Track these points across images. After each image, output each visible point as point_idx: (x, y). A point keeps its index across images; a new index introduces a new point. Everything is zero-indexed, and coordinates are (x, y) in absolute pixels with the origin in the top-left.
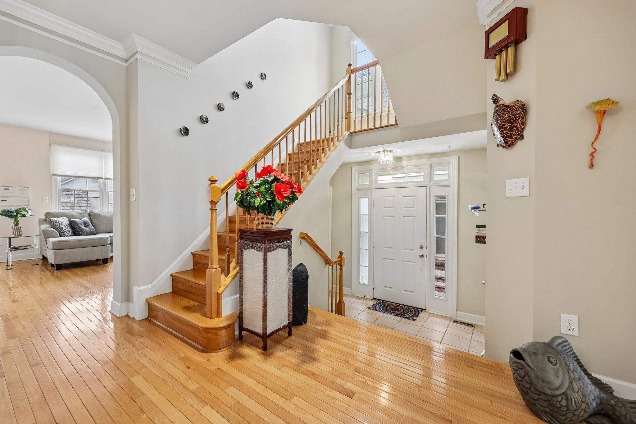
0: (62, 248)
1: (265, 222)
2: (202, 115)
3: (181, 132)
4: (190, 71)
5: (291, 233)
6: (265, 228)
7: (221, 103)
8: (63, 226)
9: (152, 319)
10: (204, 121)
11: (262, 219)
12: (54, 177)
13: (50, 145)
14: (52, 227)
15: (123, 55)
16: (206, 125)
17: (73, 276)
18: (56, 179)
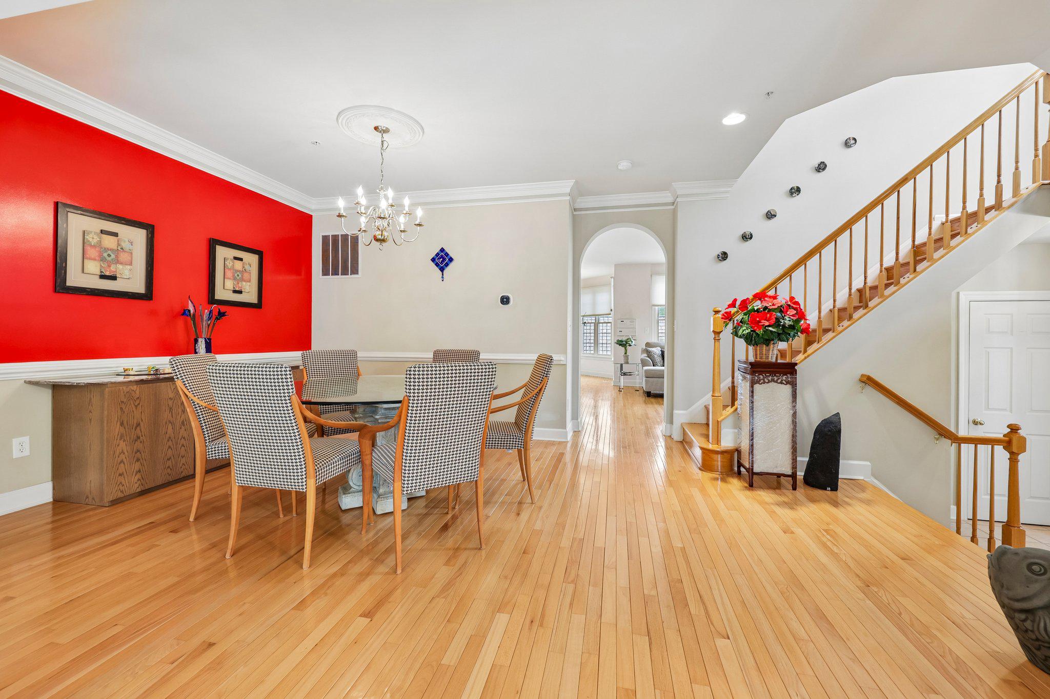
0: (651, 376)
1: (758, 353)
2: (745, 233)
3: (718, 258)
4: (729, 189)
5: (796, 367)
6: (758, 359)
7: (772, 210)
8: (656, 356)
9: (684, 443)
10: (747, 238)
11: (756, 350)
12: (654, 307)
13: (651, 276)
14: (648, 357)
15: (671, 200)
16: (750, 242)
17: (655, 403)
18: (655, 309)
